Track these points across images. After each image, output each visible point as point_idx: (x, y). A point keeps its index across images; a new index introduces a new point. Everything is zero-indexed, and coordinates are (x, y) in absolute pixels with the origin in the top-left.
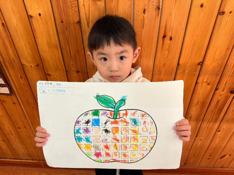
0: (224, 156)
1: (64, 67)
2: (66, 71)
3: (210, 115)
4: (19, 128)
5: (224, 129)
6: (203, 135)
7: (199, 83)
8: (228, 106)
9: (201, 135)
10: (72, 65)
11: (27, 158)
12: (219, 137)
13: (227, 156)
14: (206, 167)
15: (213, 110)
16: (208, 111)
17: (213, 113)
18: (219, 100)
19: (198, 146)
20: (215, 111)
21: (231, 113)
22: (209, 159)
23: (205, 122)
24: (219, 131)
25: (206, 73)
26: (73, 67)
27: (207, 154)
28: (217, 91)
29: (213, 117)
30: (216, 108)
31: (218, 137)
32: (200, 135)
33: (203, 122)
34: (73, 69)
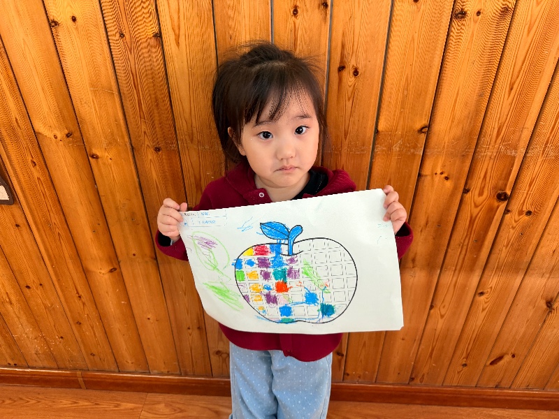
0: (500, 358)
1: (127, 139)
2: (133, 148)
3: (458, 253)
4: (28, 287)
5: (491, 288)
6: (446, 303)
7: (426, 176)
8: (496, 231)
9: (443, 305)
10: (145, 132)
11: (46, 364)
12: (483, 310)
13: (507, 358)
14: (461, 387)
15: (462, 241)
16: (452, 243)
17: (465, 247)
18: (474, 216)
19: (437, 332)
20: (468, 244)
21: (504, 248)
22: (465, 365)
23: (447, 272)
24: (482, 294)
25: (440, 152)
26: (146, 137)
27: (459, 352)
28: (468, 196)
29: (464, 259)
30: (468, 236)
31: (481, 308)
32: (438, 303)
33: (443, 271)
34: (147, 143)
